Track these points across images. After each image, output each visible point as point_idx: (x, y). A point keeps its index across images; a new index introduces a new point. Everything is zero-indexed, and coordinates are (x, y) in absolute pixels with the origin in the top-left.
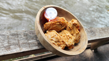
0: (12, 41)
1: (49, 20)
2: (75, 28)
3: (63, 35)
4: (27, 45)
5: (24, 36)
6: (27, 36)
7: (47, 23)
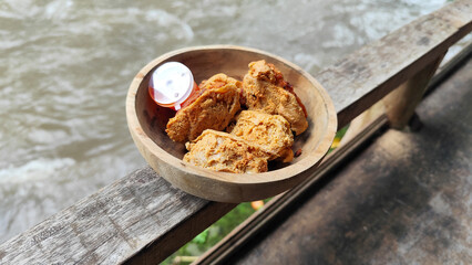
0: (95, 233)
1: (177, 108)
2: (270, 88)
3: (246, 129)
4: (147, 221)
5: (126, 198)
6: (133, 193)
7: (172, 120)
